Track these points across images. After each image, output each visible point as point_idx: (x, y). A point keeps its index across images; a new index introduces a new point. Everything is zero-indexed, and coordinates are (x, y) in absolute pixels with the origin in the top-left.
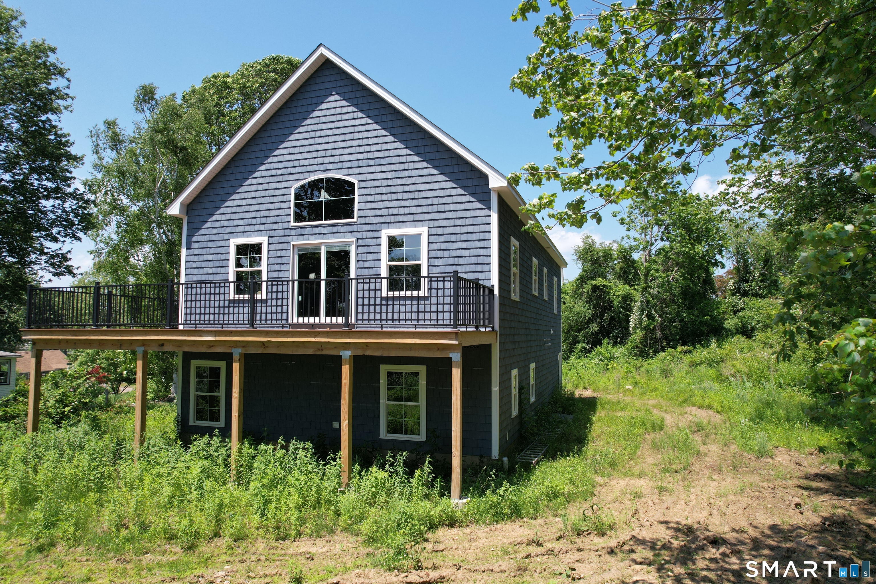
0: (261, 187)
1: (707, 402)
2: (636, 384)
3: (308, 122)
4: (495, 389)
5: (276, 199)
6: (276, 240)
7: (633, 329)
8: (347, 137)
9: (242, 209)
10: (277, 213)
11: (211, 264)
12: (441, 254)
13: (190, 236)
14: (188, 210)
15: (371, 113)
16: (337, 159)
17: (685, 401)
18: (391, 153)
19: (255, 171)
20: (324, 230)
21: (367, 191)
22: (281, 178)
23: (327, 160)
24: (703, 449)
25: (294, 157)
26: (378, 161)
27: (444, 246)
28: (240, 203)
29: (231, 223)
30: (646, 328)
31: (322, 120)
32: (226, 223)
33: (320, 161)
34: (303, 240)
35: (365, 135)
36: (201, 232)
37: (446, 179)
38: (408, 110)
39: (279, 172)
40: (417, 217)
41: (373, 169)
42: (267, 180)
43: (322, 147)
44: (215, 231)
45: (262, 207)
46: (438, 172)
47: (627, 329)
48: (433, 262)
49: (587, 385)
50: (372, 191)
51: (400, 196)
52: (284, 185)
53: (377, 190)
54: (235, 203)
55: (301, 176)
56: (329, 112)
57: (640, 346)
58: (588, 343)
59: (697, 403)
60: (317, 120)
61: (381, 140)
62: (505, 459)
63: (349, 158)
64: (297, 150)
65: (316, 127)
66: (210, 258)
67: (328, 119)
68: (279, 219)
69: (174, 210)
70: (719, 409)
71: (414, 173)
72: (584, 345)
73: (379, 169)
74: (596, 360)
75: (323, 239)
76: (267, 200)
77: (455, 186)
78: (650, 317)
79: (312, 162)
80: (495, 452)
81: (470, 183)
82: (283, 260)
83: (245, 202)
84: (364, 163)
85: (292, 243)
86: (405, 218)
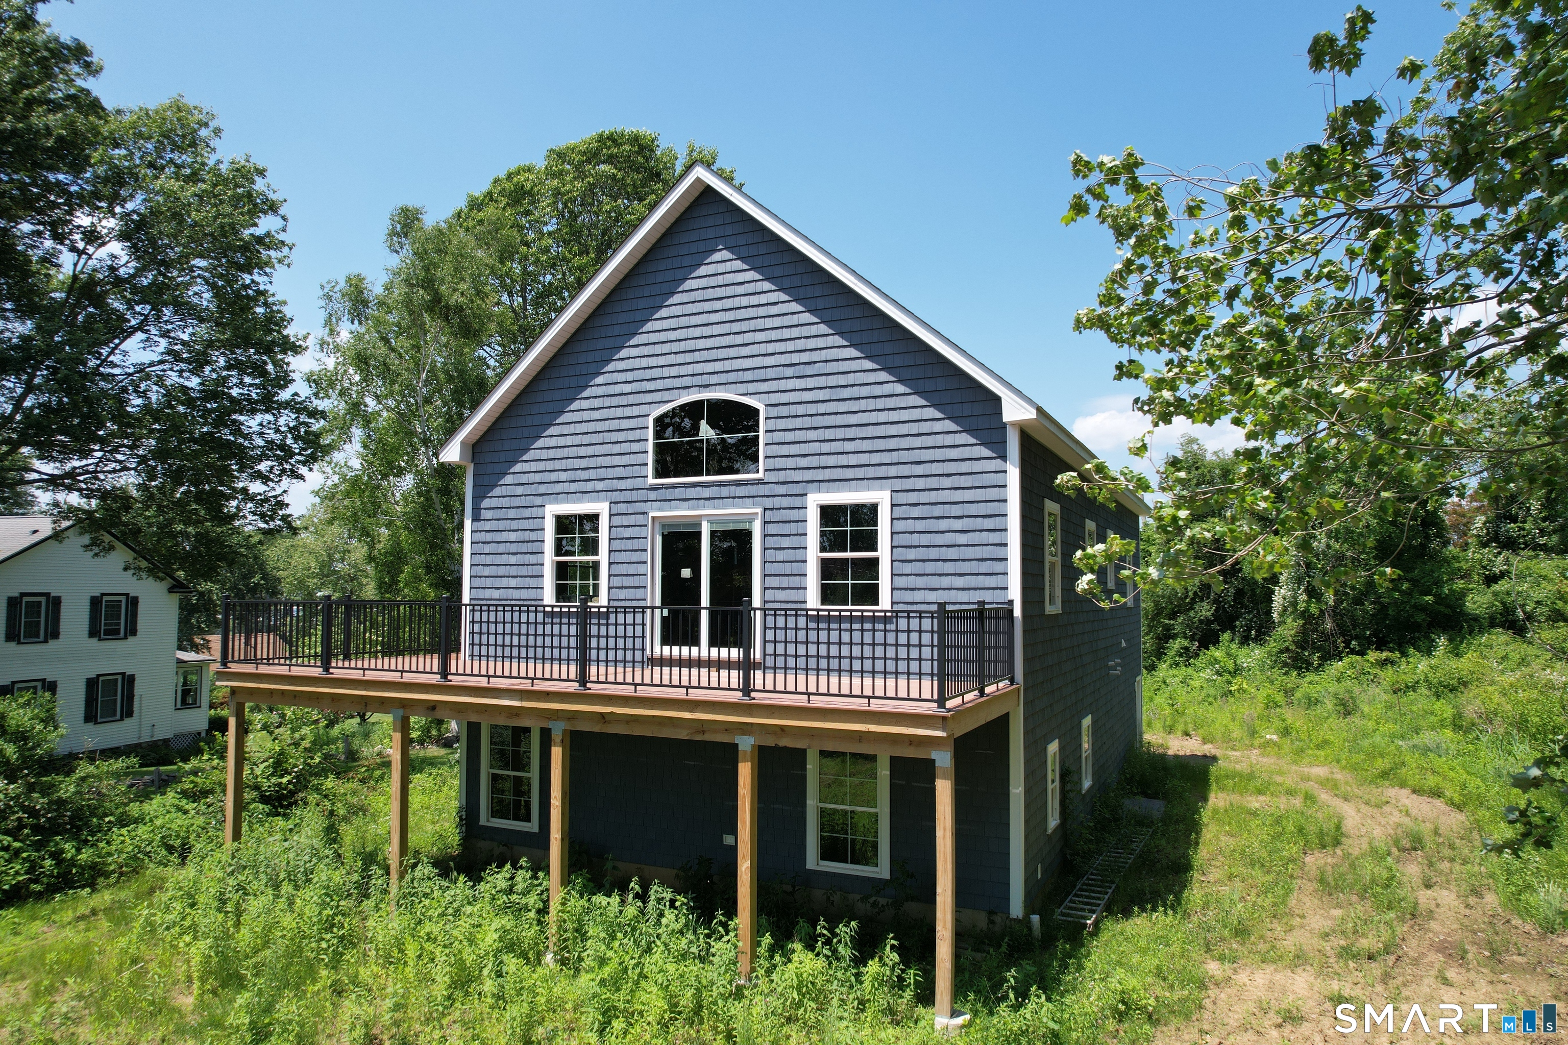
0: (596, 415)
1: (1432, 781)
2: (1286, 732)
3: (676, 299)
4: (1017, 790)
5: (622, 436)
6: (623, 508)
7: (1280, 615)
8: (744, 326)
9: (565, 452)
10: (624, 460)
11: (513, 548)
12: (915, 539)
13: (478, 497)
14: (473, 454)
15: (787, 283)
16: (727, 365)
17: (1384, 775)
18: (823, 355)
19: (587, 387)
20: (707, 492)
21: (781, 424)
22: (630, 399)
23: (710, 367)
24: (1424, 897)
25: (653, 362)
26: (800, 371)
27: (920, 526)
28: (561, 441)
29: (547, 477)
30: (1305, 615)
31: (701, 295)
32: (538, 478)
33: (698, 368)
34: (670, 509)
35: (777, 322)
36: (497, 491)
37: (923, 402)
38: (852, 278)
39: (628, 388)
40: (870, 472)
41: (790, 384)
42: (607, 402)
43: (701, 344)
44: (519, 490)
45: (598, 450)
46: (908, 391)
47: (1269, 612)
48: (901, 553)
49: (1190, 727)
50: (790, 423)
51: (840, 433)
52: (635, 411)
53: (798, 422)
54: (553, 442)
55: (665, 396)
56: (713, 281)
57: (1293, 647)
58: (1192, 639)
59: (1410, 783)
60: (692, 296)
61: (805, 331)
62: (1035, 918)
63: (748, 363)
64: (658, 349)
65: (689, 309)
66: (513, 536)
67: (710, 294)
68: (629, 471)
69: (452, 453)
70: (1457, 799)
71: (865, 391)
72: (1186, 643)
73: (801, 383)
74: (1207, 673)
75: (704, 508)
76: (608, 437)
77: (939, 415)
78: (1312, 593)
79: (683, 370)
80: (1017, 908)
81: (967, 410)
82: (635, 544)
83: (569, 441)
84: (776, 372)
85: (651, 514)
86: (849, 473)
